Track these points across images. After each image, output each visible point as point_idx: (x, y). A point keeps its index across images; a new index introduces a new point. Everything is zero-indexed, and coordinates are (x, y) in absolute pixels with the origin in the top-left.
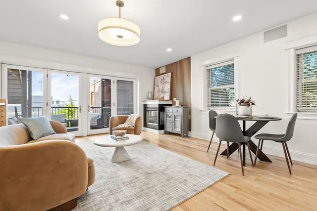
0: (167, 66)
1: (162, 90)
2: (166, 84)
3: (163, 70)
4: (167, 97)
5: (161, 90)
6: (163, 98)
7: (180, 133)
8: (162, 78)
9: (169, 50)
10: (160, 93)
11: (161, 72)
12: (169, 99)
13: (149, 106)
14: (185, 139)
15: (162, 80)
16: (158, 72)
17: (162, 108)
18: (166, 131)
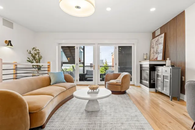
0: (161, 28)
1: (157, 51)
2: (159, 45)
3: (158, 33)
4: (160, 57)
5: (155, 51)
6: (157, 58)
7: (169, 95)
8: (157, 40)
10: (155, 53)
11: (156, 35)
12: (161, 59)
13: (143, 66)
14: (173, 102)
15: (156, 42)
16: (154, 36)
17: (153, 68)
18: (156, 90)
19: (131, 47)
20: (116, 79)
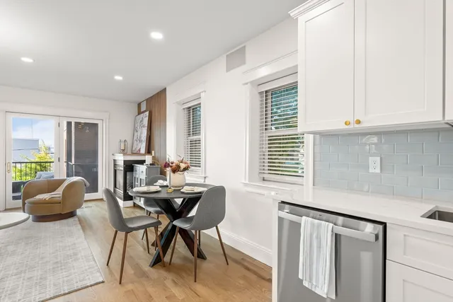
0: (147, 100)
1: (140, 137)
2: (143, 129)
3: (144, 107)
4: (143, 149)
6: (140, 150)
8: (141, 119)
9: (118, 78)
10: (138, 141)
11: (141, 111)
12: (144, 152)
13: (117, 163)
15: (140, 122)
17: (129, 167)
18: (134, 203)
19: (96, 125)
20: (54, 190)
